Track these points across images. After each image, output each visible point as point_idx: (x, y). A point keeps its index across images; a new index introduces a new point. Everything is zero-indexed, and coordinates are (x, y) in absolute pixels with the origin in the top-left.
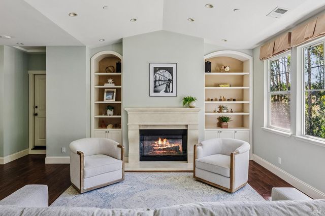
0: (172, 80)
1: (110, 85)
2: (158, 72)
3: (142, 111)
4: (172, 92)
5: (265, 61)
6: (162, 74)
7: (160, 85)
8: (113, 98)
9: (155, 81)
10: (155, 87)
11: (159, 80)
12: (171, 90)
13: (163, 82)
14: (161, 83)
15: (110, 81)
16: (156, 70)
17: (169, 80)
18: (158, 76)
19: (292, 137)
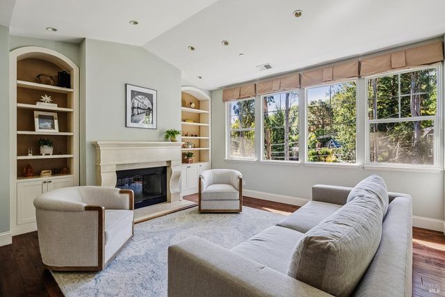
0: (152, 110)
1: (46, 104)
2: (136, 97)
3: (120, 145)
4: (152, 123)
5: (226, 103)
6: (141, 101)
7: (138, 114)
8: (53, 127)
9: (133, 108)
10: (133, 115)
11: (138, 108)
12: (151, 121)
13: (142, 111)
14: (140, 111)
15: (46, 98)
16: (134, 94)
17: (149, 108)
18: (136, 102)
19: (258, 162)
